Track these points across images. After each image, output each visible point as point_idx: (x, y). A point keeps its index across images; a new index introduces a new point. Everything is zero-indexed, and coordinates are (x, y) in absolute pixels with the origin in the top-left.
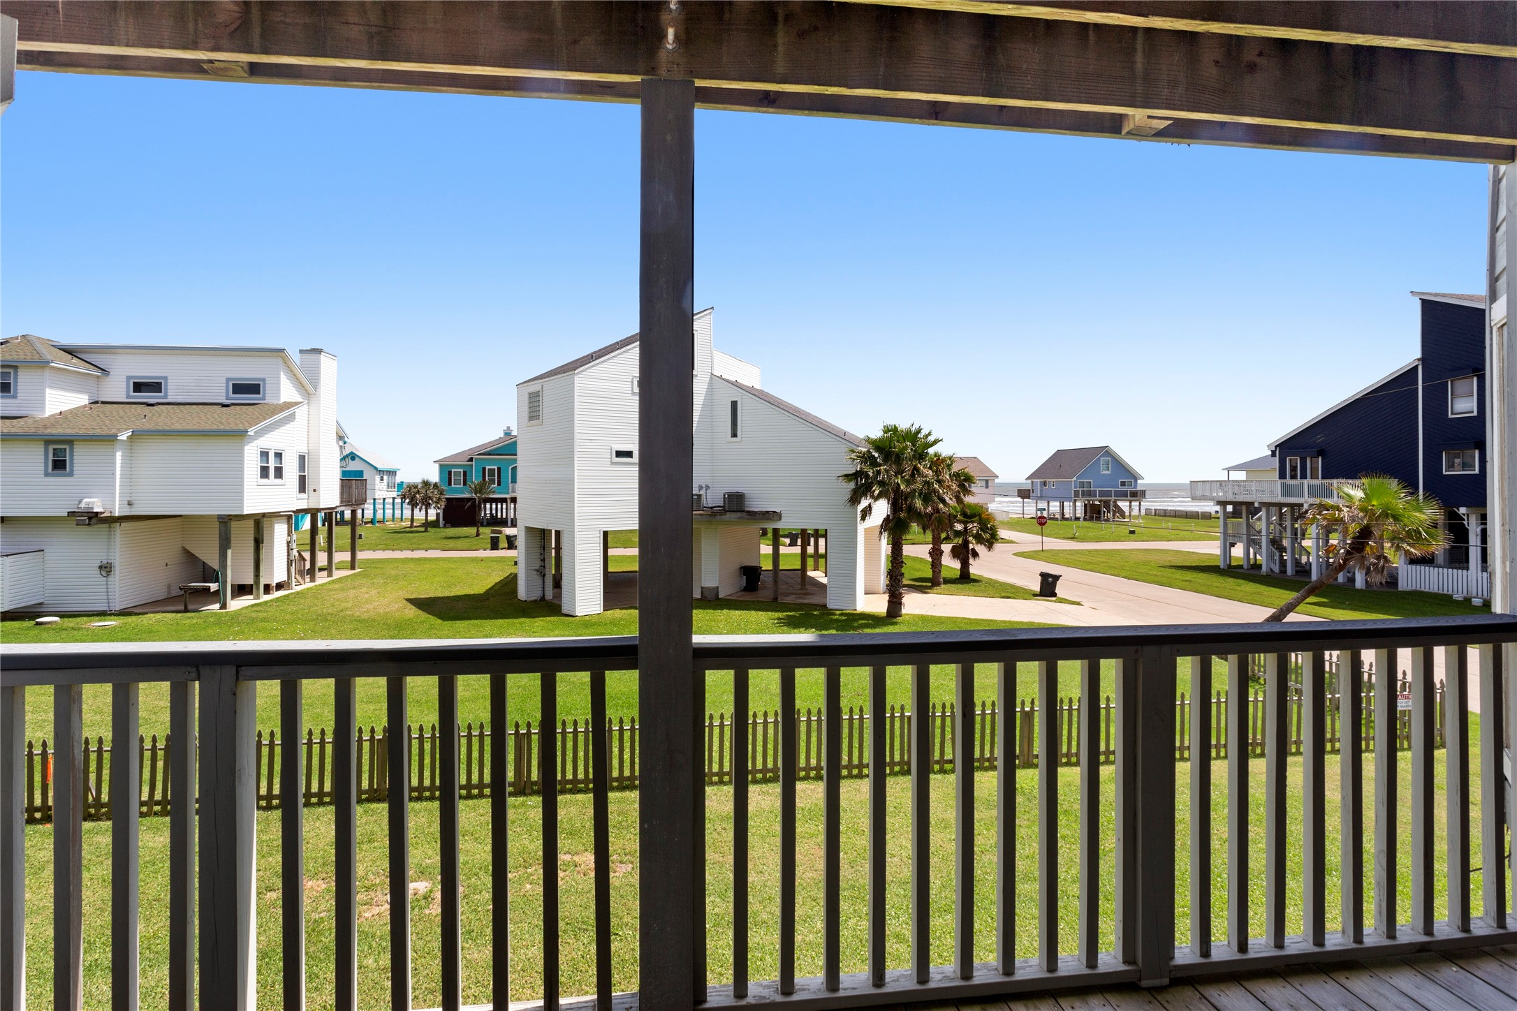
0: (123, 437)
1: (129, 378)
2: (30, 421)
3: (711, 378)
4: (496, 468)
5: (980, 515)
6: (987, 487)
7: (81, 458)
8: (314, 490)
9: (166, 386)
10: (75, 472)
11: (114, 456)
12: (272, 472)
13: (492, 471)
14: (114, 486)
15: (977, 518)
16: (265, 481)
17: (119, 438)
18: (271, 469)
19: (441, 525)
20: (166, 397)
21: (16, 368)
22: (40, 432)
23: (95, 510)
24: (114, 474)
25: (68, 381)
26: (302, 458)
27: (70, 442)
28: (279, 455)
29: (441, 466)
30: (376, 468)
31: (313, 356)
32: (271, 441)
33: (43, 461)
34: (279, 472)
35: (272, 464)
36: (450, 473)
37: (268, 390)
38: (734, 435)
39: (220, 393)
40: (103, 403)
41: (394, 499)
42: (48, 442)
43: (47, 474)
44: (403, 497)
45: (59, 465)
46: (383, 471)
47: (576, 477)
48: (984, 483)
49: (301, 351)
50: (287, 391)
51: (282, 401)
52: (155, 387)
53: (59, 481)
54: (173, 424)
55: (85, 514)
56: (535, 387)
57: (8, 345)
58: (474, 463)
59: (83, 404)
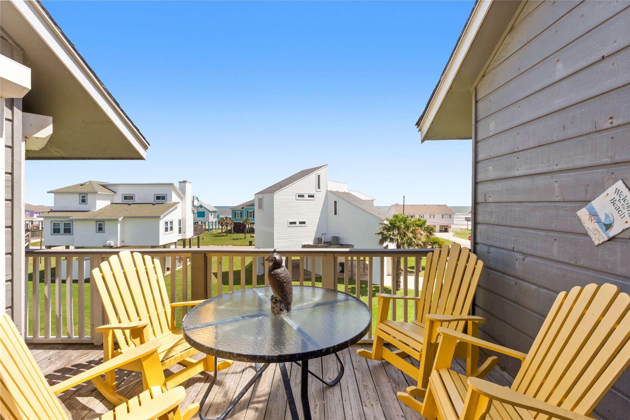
0: (120, 219)
1: (123, 195)
2: (91, 213)
3: (327, 192)
4: (252, 211)
5: (438, 243)
6: (450, 218)
7: (107, 226)
8: (184, 232)
9: (135, 197)
10: (105, 232)
11: (117, 226)
12: (169, 229)
13: (251, 212)
14: (118, 236)
15: (437, 244)
16: (167, 232)
17: (119, 220)
18: (169, 227)
19: (232, 233)
20: (134, 201)
21: (87, 194)
22: (94, 218)
23: (112, 245)
24: (117, 232)
25: (104, 197)
26: (180, 221)
27: (104, 221)
28: (171, 222)
29: (233, 211)
30: (209, 211)
31: (184, 184)
32: (168, 218)
33: (95, 228)
34: (171, 228)
35: (169, 226)
36: (235, 213)
37: (168, 198)
38: (336, 214)
39: (152, 200)
40: (115, 204)
41: (216, 221)
42: (97, 221)
43: (96, 232)
44: (219, 223)
45: (100, 229)
46: (212, 212)
47: (275, 233)
48: (449, 216)
49: (179, 182)
50: (175, 198)
51: (173, 202)
52: (131, 198)
53: (100, 235)
54: (136, 214)
55: (108, 247)
56: (260, 196)
57: (85, 185)
58: (244, 209)
59: (108, 204)
